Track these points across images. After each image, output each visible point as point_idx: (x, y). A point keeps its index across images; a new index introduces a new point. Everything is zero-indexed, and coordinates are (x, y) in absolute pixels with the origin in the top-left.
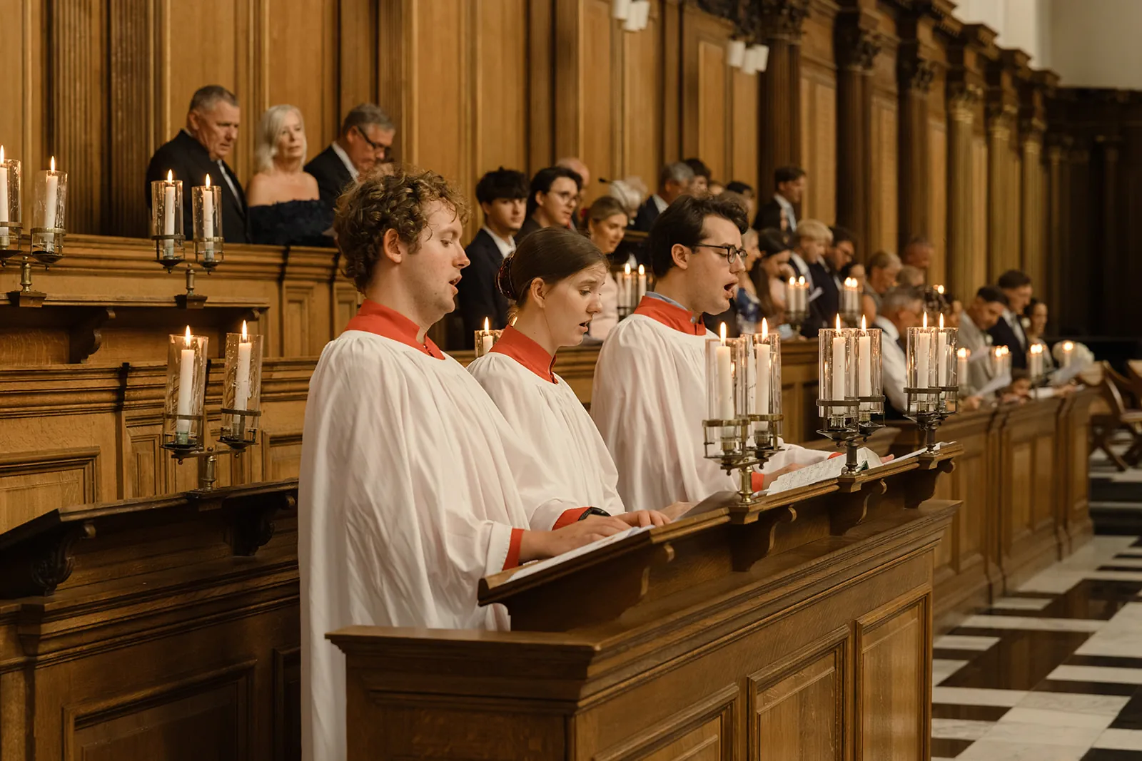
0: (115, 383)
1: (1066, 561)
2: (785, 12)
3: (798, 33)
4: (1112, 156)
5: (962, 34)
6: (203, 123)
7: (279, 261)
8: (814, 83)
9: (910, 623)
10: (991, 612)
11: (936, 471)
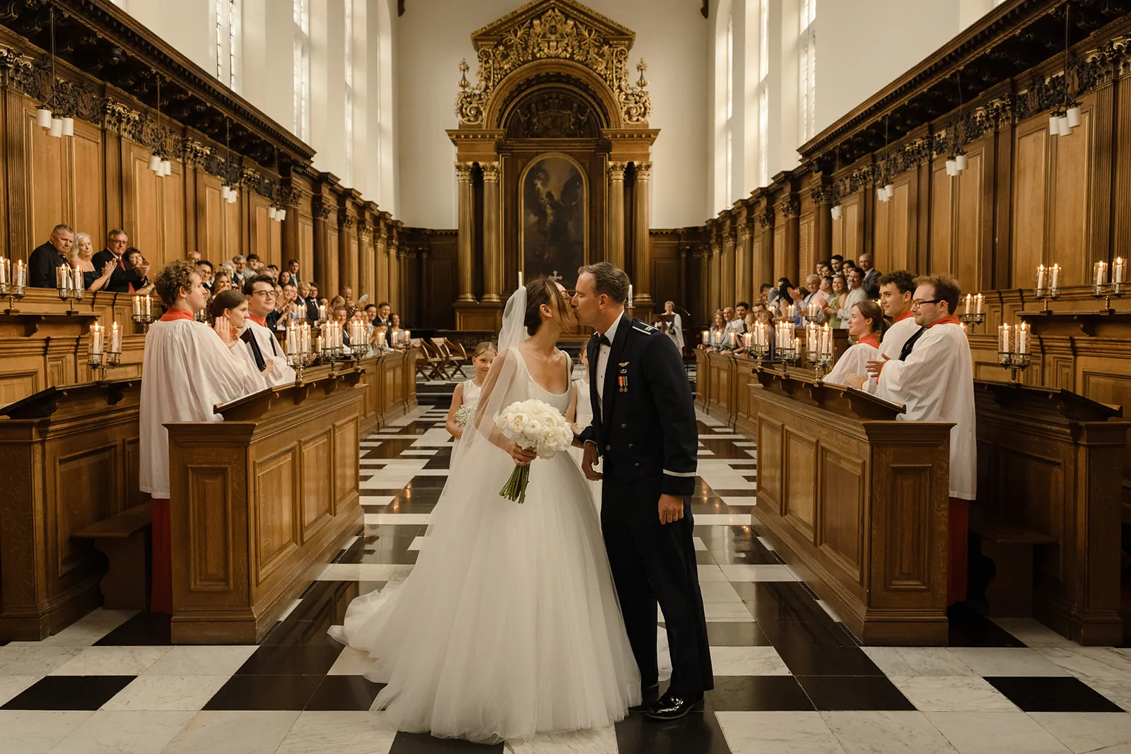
0: (44, 345)
1: (407, 415)
2: (292, 195)
3: (297, 204)
4: (425, 256)
5: (364, 205)
6: (57, 240)
7: (92, 297)
8: (304, 224)
9: (352, 425)
10: (379, 434)
11: (360, 373)
